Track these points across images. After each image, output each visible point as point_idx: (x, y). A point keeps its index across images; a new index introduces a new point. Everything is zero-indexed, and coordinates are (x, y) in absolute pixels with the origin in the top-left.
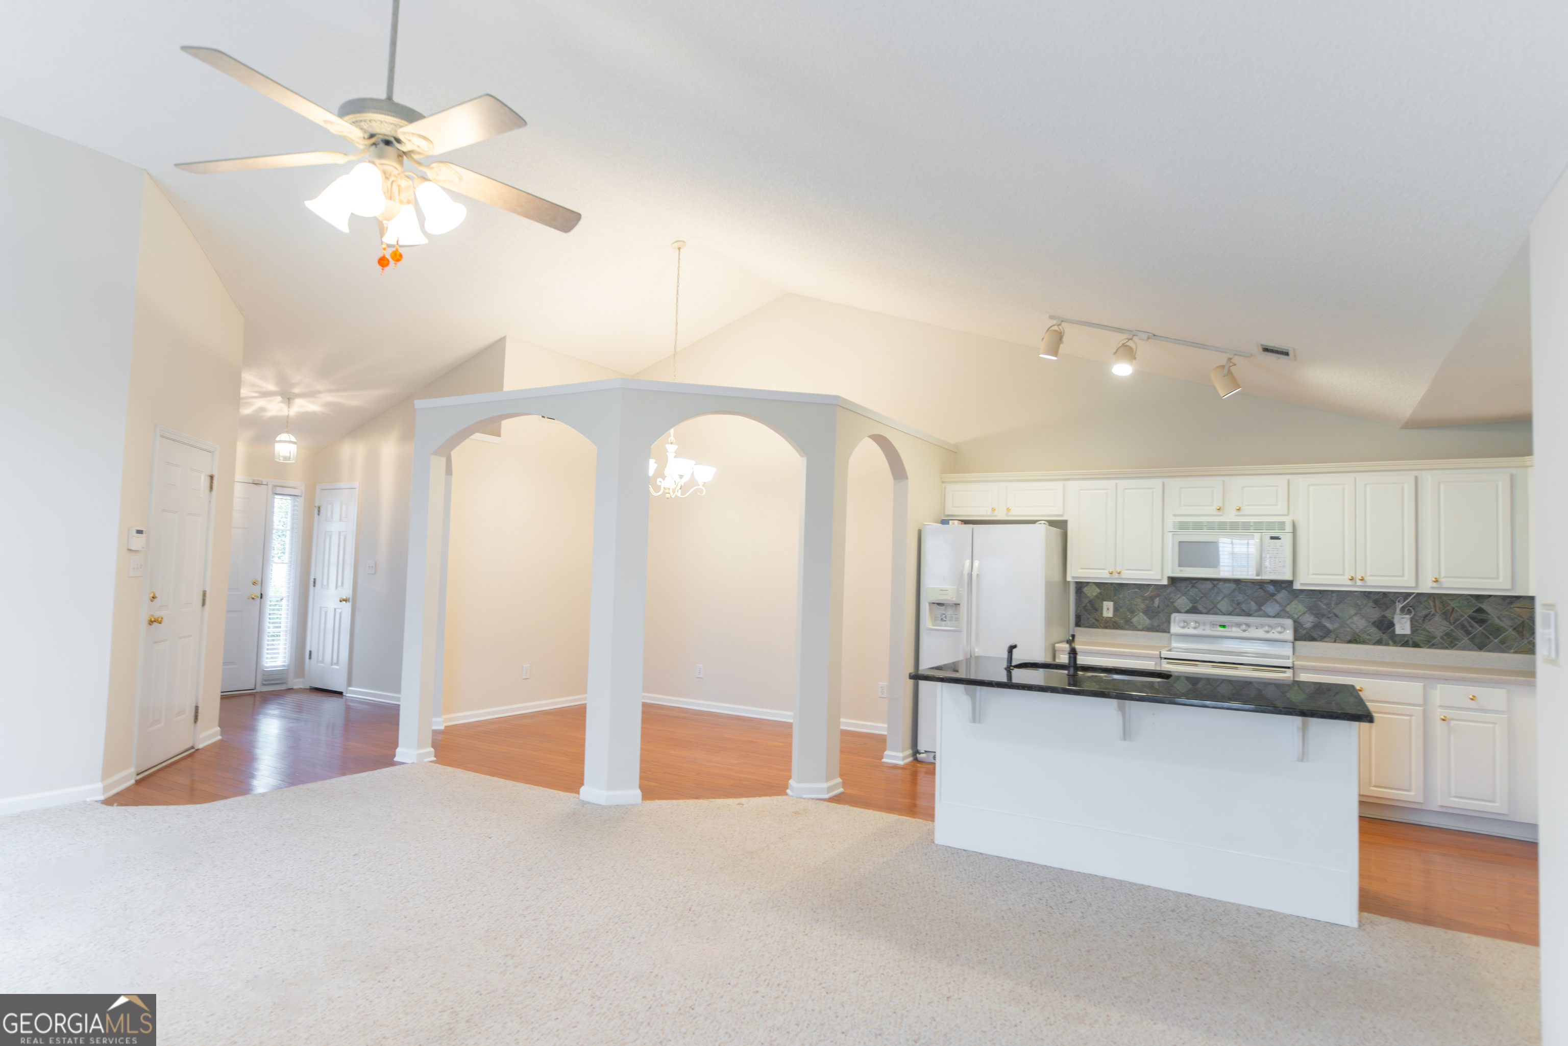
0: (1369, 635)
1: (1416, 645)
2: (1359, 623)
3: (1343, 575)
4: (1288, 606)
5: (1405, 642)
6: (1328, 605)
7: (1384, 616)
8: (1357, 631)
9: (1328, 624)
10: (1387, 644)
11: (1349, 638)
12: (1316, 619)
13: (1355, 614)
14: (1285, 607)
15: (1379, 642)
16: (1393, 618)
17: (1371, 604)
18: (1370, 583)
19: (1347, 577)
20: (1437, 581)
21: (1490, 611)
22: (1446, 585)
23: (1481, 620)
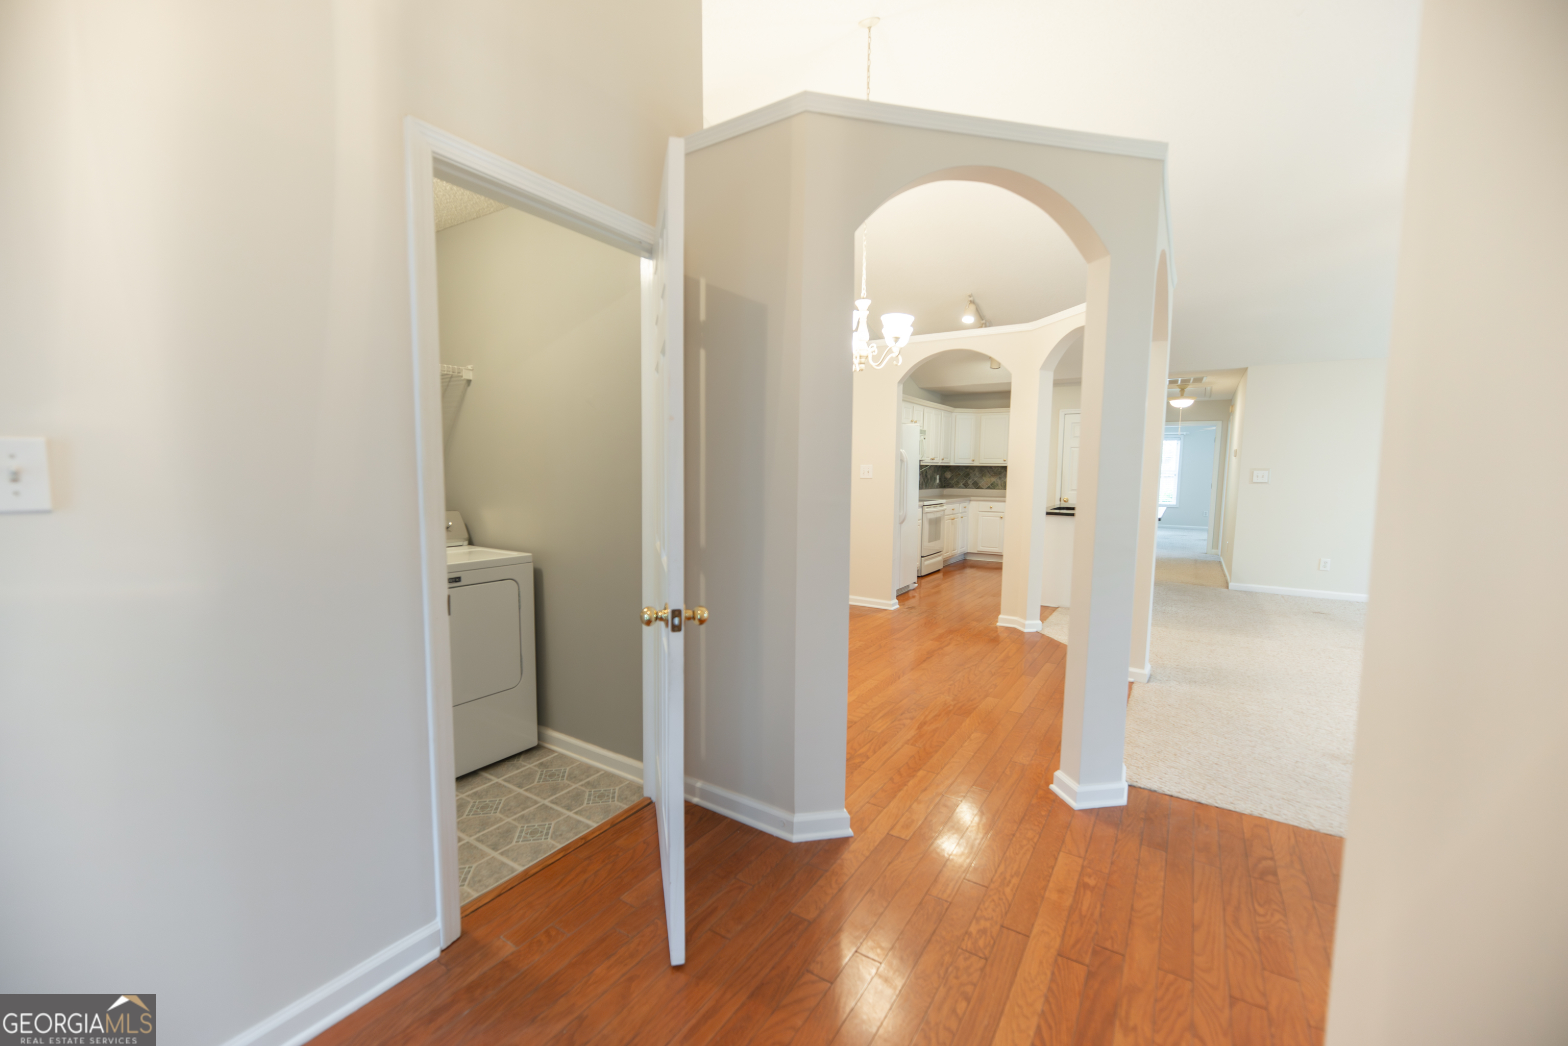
18: (934, 461)
19: (930, 458)
20: (943, 460)
21: (928, 471)
22: (944, 461)
23: (926, 476)
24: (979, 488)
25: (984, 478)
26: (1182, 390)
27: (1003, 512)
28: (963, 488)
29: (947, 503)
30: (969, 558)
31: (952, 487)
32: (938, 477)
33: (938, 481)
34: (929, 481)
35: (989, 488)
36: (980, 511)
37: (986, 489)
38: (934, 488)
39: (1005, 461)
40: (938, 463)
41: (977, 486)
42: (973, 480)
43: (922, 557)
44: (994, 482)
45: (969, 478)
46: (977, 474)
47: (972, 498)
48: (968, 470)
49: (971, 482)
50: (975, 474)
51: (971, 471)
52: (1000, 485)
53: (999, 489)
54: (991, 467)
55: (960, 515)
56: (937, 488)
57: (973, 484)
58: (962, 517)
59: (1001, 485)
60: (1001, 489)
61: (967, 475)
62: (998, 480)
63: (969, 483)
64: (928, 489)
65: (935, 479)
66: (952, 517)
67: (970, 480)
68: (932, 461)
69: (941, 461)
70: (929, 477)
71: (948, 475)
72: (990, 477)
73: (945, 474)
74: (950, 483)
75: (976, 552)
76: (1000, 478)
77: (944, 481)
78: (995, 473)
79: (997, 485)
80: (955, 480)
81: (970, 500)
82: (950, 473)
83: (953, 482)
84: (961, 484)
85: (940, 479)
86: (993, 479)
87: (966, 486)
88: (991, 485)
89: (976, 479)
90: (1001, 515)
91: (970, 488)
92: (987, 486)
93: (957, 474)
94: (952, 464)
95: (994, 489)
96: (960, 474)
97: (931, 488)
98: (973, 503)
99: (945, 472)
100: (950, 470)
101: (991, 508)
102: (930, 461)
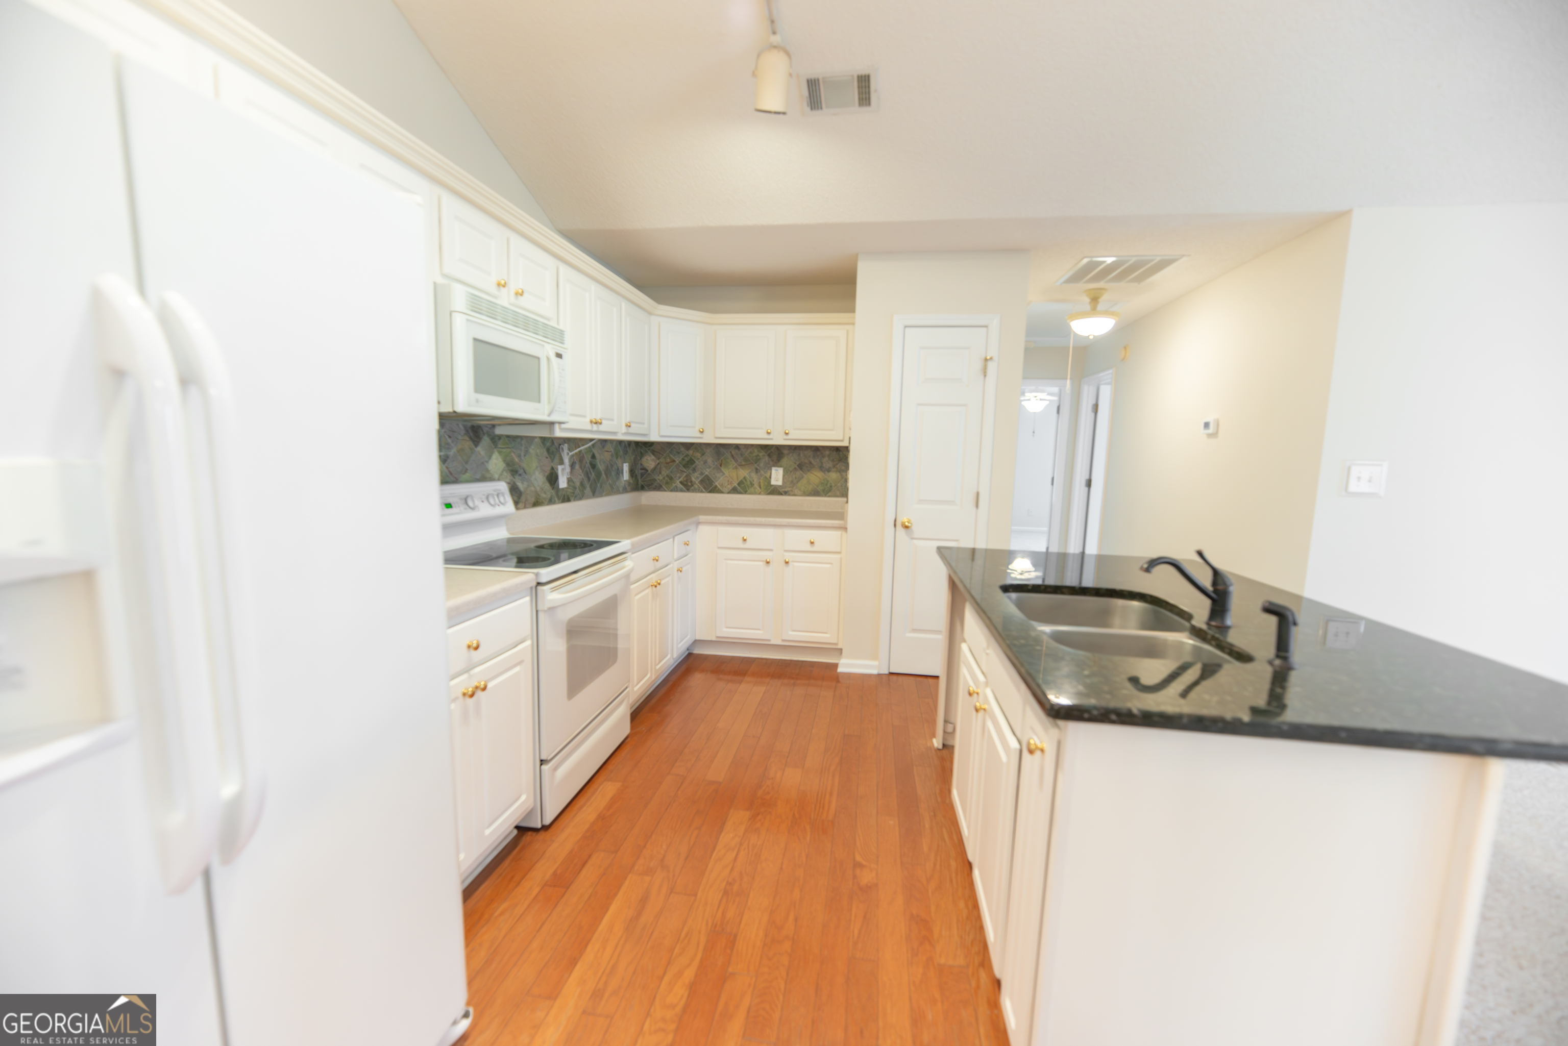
0: (545, 493)
1: (568, 500)
2: (538, 479)
3: (584, 416)
4: (490, 462)
5: (566, 498)
6: (519, 456)
7: (553, 468)
8: (538, 489)
9: (519, 484)
10: (554, 503)
11: (533, 500)
12: (512, 478)
13: (537, 467)
14: (487, 462)
15: (551, 502)
16: (557, 469)
17: (546, 454)
18: (602, 428)
19: (588, 420)
20: (628, 426)
21: (597, 455)
22: (631, 430)
23: (593, 466)
24: (714, 490)
25: (723, 469)
26: (1095, 300)
27: (771, 550)
28: (682, 491)
29: (635, 549)
30: (697, 651)
31: (659, 488)
32: (626, 467)
33: (626, 476)
34: (604, 476)
35: (734, 491)
36: (719, 548)
37: (729, 493)
38: (618, 492)
39: (769, 433)
40: (615, 433)
41: (709, 486)
42: (702, 474)
43: (542, 762)
44: (745, 478)
45: (694, 470)
46: (710, 461)
47: (702, 518)
48: (691, 452)
49: (697, 478)
50: (705, 462)
51: (698, 455)
52: (756, 485)
53: (755, 493)
54: (737, 447)
55: (676, 565)
56: (625, 491)
57: (702, 482)
58: (680, 570)
59: (760, 487)
60: (760, 494)
61: (689, 463)
62: (753, 475)
63: (693, 479)
64: (601, 495)
65: (619, 472)
66: (653, 578)
67: (696, 474)
68: (595, 427)
69: (624, 430)
70: (601, 467)
71: (649, 462)
72: (736, 468)
73: (644, 459)
74: (655, 480)
75: (714, 639)
76: (757, 471)
77: (642, 475)
78: (746, 460)
79: (752, 485)
80: (665, 472)
81: (698, 523)
82: (653, 457)
83: (661, 477)
84: (678, 482)
85: (632, 472)
86: (743, 473)
87: (688, 486)
88: (739, 484)
89: (707, 472)
90: (767, 555)
91: (695, 491)
92: (730, 487)
93: (668, 460)
94: (654, 438)
95: (745, 492)
96: (674, 461)
97: (608, 494)
98: (702, 528)
99: (642, 455)
100: (653, 452)
101: (745, 540)
102: (588, 427)
